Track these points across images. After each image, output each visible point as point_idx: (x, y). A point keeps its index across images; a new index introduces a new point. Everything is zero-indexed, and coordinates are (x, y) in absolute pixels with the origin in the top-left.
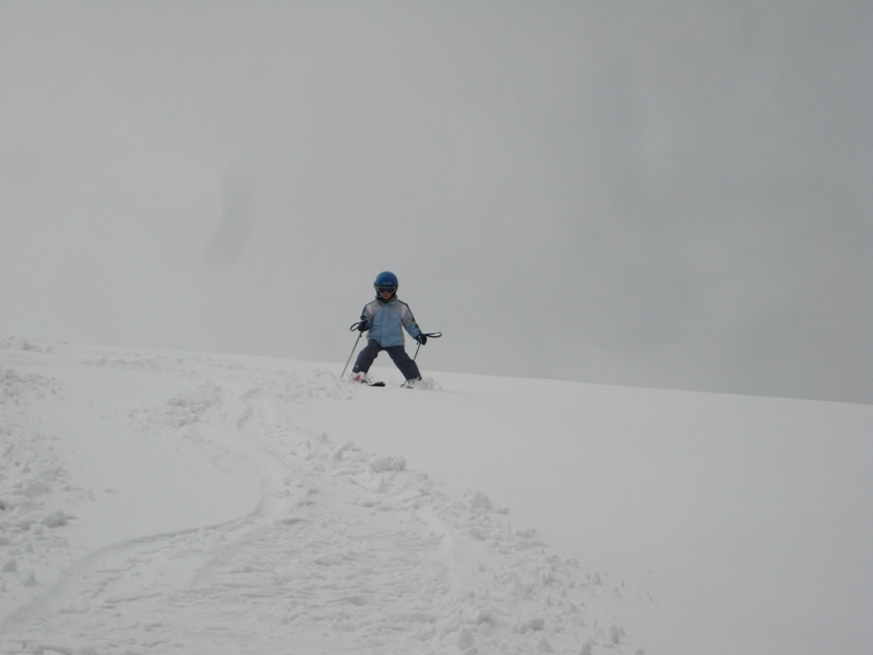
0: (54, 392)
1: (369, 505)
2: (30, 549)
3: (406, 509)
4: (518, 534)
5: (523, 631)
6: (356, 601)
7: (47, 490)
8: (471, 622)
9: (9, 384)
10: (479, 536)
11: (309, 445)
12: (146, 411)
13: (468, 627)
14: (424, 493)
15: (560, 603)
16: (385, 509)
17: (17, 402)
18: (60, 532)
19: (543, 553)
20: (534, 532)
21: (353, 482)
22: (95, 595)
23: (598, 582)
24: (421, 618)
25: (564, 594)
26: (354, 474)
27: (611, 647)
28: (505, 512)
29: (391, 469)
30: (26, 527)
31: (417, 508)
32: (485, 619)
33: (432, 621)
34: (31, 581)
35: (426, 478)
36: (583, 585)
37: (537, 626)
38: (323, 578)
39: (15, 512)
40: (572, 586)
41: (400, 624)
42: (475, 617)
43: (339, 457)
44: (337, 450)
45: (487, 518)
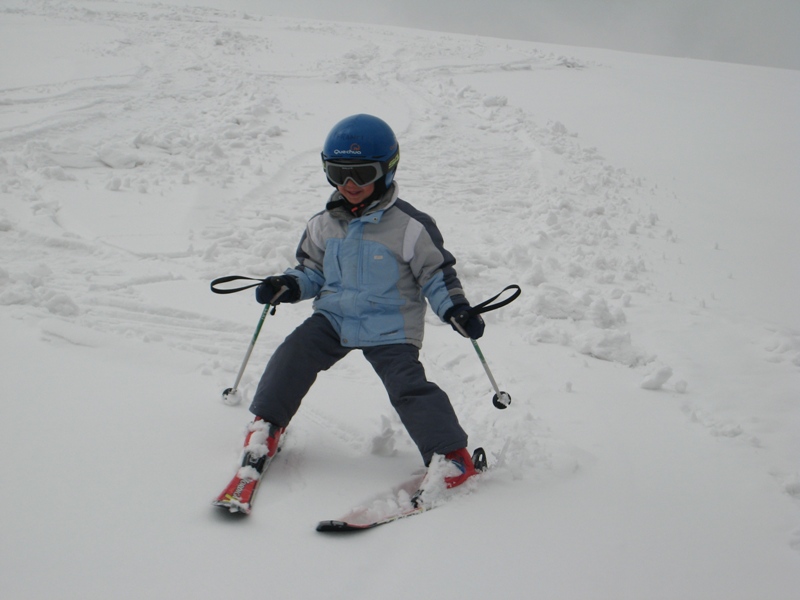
0: (267, 48)
1: (483, 128)
2: (258, 151)
3: (508, 132)
4: (585, 150)
5: (590, 215)
6: (477, 192)
7: (267, 112)
8: (555, 208)
9: (237, 41)
10: (558, 151)
11: (441, 87)
12: (329, 62)
13: (554, 211)
14: (520, 121)
15: (614, 198)
16: (494, 131)
17: (243, 54)
18: (277, 140)
19: (602, 164)
20: (595, 149)
21: (471, 113)
22: (302, 183)
23: (640, 184)
24: (521, 204)
25: (617, 191)
26: (472, 107)
27: (649, 227)
28: (575, 136)
29: (496, 105)
30: (255, 136)
31: (515, 131)
32: (565, 206)
33: (528, 206)
34: (260, 172)
35: (521, 111)
36: (629, 186)
37: (600, 212)
38: (453, 175)
39: (248, 125)
40: (622, 186)
41: (507, 208)
42: (558, 204)
43: (461, 96)
44: (460, 91)
45: (563, 139)
